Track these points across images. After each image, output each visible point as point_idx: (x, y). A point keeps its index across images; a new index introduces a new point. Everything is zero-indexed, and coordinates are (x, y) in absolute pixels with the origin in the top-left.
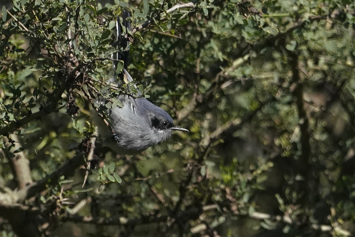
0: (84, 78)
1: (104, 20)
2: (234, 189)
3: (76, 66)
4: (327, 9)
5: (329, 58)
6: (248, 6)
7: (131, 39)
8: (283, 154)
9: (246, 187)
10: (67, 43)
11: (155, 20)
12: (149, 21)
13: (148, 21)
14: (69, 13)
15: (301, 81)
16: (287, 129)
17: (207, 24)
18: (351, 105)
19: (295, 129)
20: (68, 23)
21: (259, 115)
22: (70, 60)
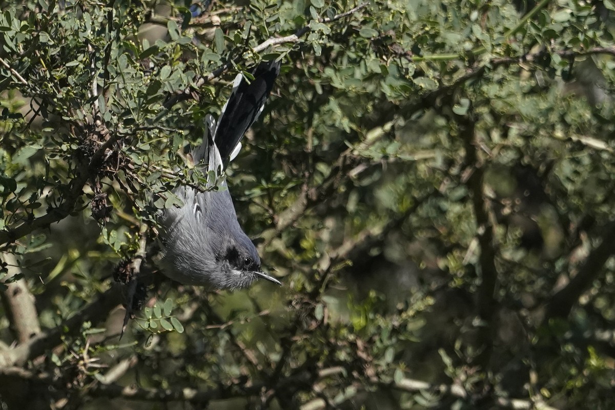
0: (119, 160)
1: (152, 65)
2: (371, 342)
3: (106, 141)
4: (519, 46)
5: (525, 126)
6: (388, 42)
7: (196, 95)
8: (451, 284)
9: (390, 338)
10: (91, 102)
11: (234, 64)
12: (225, 66)
13: (222, 66)
14: (94, 54)
15: (480, 163)
16: (460, 242)
17: (324, 72)
18: (563, 204)
19: (470, 242)
20: (92, 70)
21: (413, 219)
22: (96, 130)
